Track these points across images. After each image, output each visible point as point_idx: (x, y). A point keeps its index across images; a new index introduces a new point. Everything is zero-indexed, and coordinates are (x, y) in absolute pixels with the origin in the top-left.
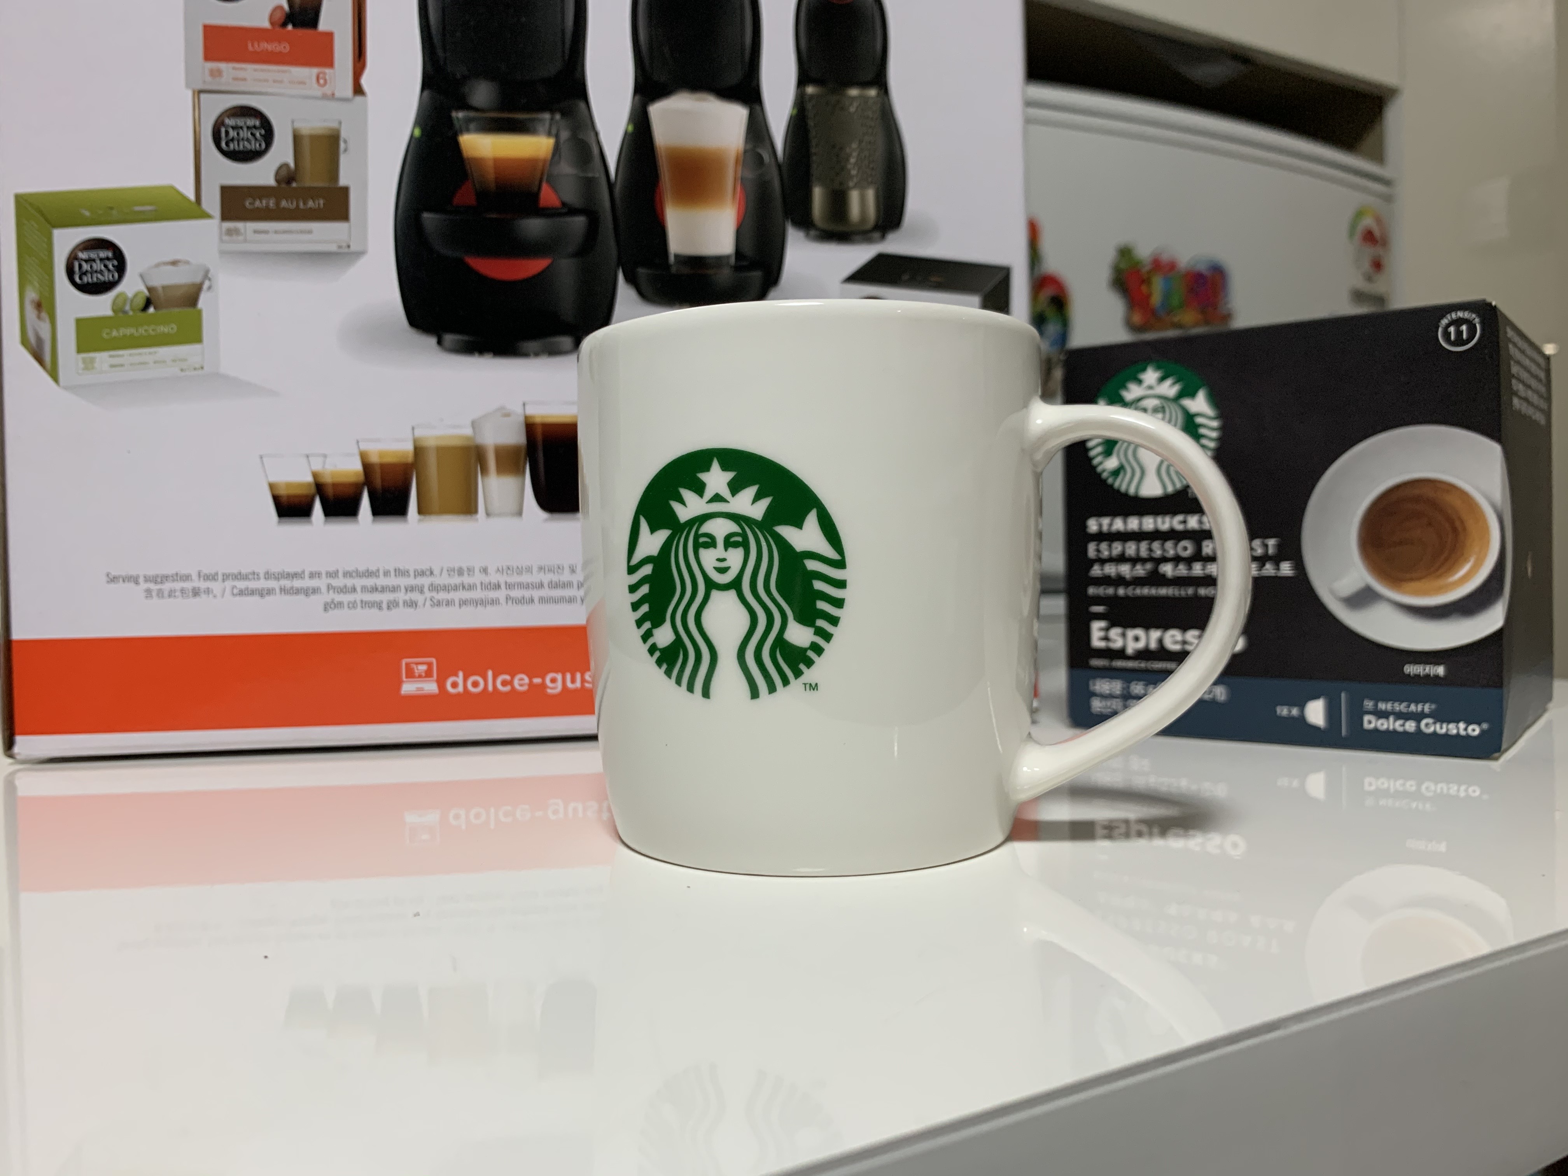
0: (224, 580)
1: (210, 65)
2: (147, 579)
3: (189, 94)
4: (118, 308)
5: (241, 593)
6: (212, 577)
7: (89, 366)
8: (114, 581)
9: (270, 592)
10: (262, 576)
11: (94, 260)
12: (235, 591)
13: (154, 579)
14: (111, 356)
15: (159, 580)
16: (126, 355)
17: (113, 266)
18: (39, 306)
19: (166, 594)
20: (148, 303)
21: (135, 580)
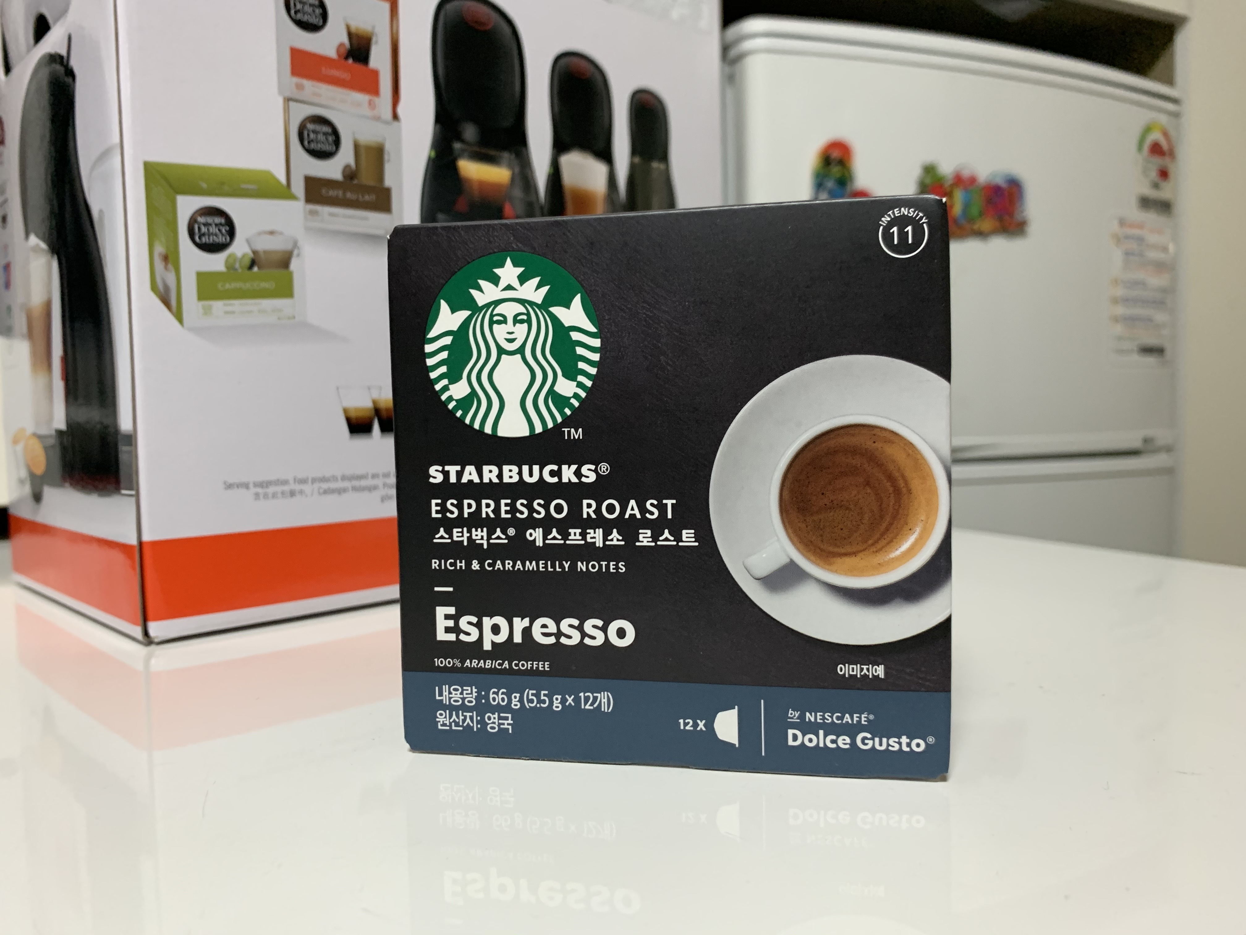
0: (312, 483)
1: (295, 80)
2: (256, 485)
3: (280, 101)
4: (230, 266)
5: (326, 492)
6: (303, 481)
7: (207, 311)
8: (230, 488)
9: (345, 490)
10: (339, 478)
11: (210, 225)
12: (321, 491)
13: (261, 485)
14: (225, 305)
15: (265, 485)
16: (237, 305)
17: (226, 231)
18: (166, 258)
19: (270, 495)
20: (253, 263)
21: (246, 486)
